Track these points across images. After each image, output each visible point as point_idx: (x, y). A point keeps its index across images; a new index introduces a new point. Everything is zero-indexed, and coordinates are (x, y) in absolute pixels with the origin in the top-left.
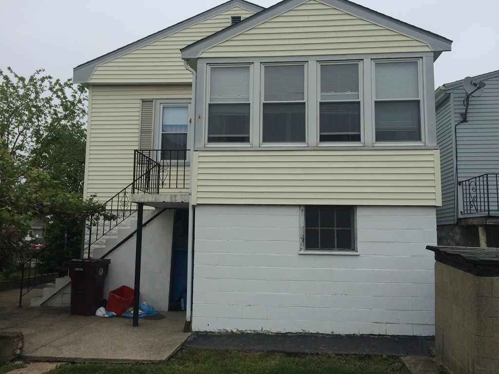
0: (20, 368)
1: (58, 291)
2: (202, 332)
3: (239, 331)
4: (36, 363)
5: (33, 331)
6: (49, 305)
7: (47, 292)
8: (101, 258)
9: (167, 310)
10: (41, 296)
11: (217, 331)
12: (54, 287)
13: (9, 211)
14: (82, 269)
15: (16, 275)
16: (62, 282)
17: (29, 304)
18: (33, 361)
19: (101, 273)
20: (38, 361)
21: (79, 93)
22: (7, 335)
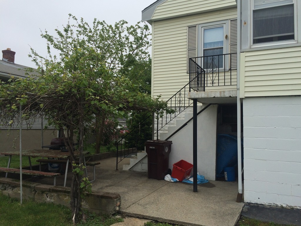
0: (119, 222)
1: (139, 161)
2: (254, 204)
3: (289, 206)
4: (130, 218)
5: (126, 190)
6: (134, 170)
7: (133, 161)
8: (165, 140)
9: (215, 180)
10: (129, 164)
11: (267, 204)
12: (136, 158)
13: (107, 104)
14: (154, 148)
15: (114, 149)
16: (141, 155)
17: (122, 168)
18: (128, 216)
19: (167, 151)
20: (131, 217)
21: (145, 30)
22: (109, 195)
